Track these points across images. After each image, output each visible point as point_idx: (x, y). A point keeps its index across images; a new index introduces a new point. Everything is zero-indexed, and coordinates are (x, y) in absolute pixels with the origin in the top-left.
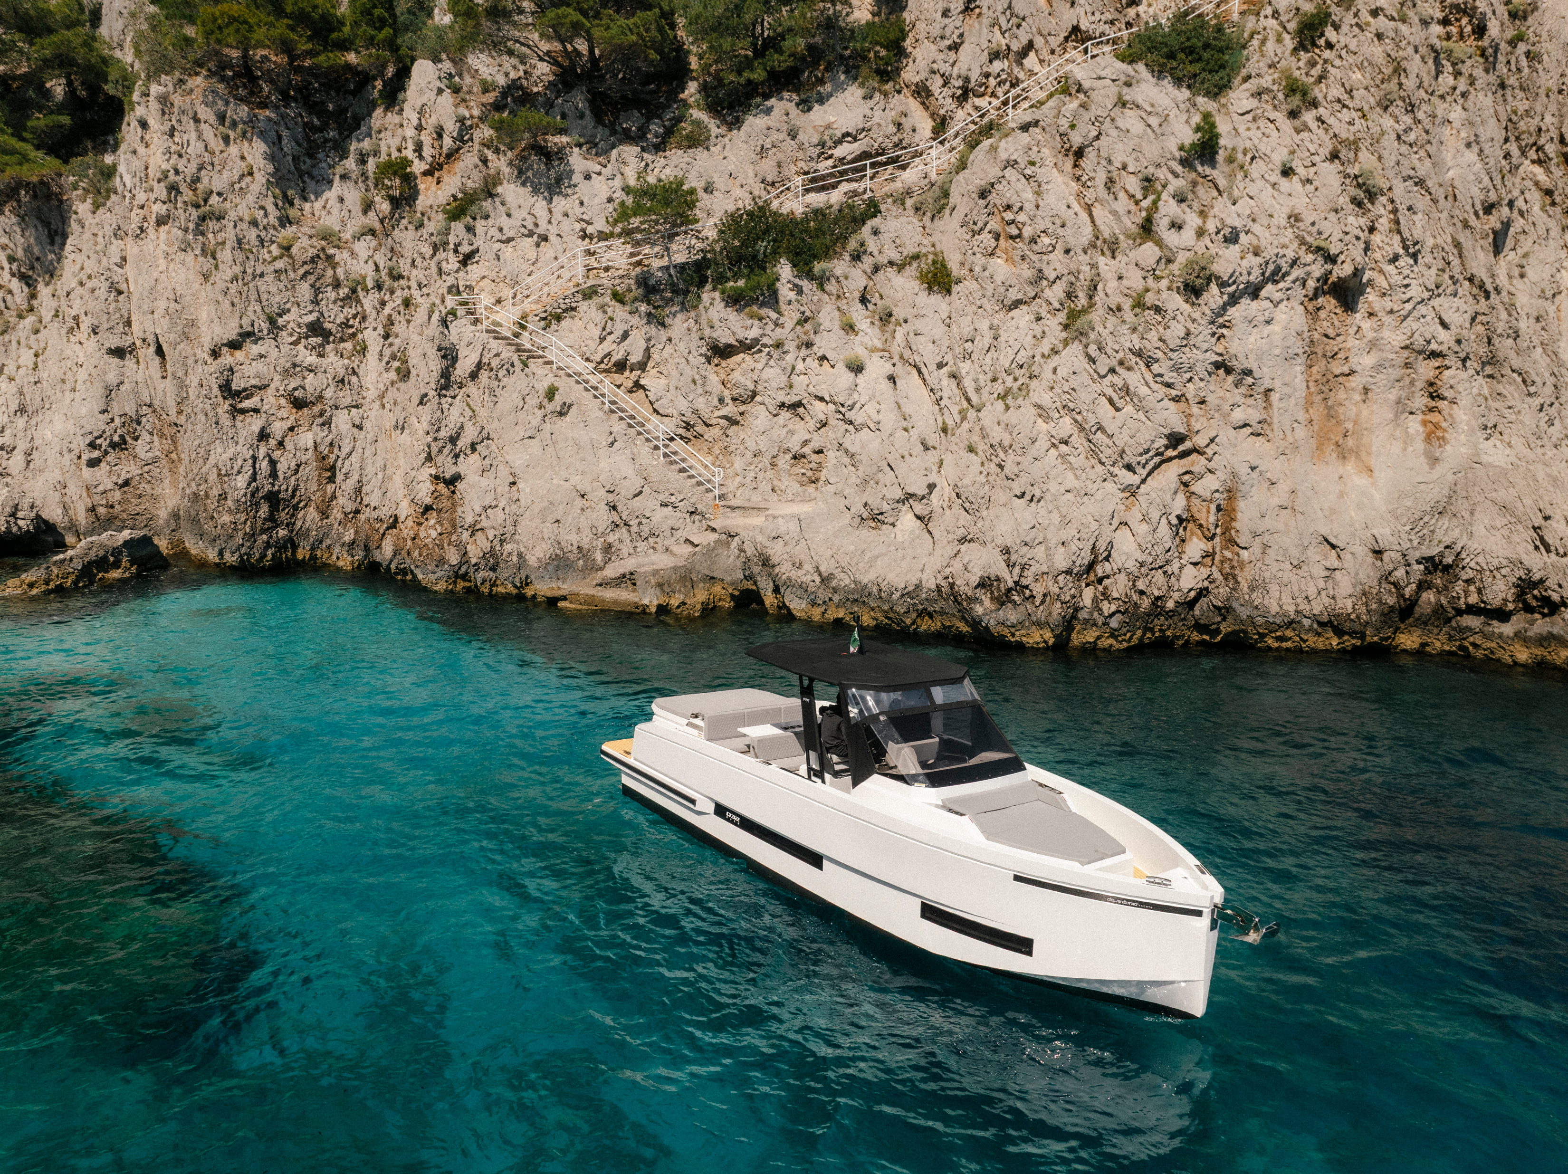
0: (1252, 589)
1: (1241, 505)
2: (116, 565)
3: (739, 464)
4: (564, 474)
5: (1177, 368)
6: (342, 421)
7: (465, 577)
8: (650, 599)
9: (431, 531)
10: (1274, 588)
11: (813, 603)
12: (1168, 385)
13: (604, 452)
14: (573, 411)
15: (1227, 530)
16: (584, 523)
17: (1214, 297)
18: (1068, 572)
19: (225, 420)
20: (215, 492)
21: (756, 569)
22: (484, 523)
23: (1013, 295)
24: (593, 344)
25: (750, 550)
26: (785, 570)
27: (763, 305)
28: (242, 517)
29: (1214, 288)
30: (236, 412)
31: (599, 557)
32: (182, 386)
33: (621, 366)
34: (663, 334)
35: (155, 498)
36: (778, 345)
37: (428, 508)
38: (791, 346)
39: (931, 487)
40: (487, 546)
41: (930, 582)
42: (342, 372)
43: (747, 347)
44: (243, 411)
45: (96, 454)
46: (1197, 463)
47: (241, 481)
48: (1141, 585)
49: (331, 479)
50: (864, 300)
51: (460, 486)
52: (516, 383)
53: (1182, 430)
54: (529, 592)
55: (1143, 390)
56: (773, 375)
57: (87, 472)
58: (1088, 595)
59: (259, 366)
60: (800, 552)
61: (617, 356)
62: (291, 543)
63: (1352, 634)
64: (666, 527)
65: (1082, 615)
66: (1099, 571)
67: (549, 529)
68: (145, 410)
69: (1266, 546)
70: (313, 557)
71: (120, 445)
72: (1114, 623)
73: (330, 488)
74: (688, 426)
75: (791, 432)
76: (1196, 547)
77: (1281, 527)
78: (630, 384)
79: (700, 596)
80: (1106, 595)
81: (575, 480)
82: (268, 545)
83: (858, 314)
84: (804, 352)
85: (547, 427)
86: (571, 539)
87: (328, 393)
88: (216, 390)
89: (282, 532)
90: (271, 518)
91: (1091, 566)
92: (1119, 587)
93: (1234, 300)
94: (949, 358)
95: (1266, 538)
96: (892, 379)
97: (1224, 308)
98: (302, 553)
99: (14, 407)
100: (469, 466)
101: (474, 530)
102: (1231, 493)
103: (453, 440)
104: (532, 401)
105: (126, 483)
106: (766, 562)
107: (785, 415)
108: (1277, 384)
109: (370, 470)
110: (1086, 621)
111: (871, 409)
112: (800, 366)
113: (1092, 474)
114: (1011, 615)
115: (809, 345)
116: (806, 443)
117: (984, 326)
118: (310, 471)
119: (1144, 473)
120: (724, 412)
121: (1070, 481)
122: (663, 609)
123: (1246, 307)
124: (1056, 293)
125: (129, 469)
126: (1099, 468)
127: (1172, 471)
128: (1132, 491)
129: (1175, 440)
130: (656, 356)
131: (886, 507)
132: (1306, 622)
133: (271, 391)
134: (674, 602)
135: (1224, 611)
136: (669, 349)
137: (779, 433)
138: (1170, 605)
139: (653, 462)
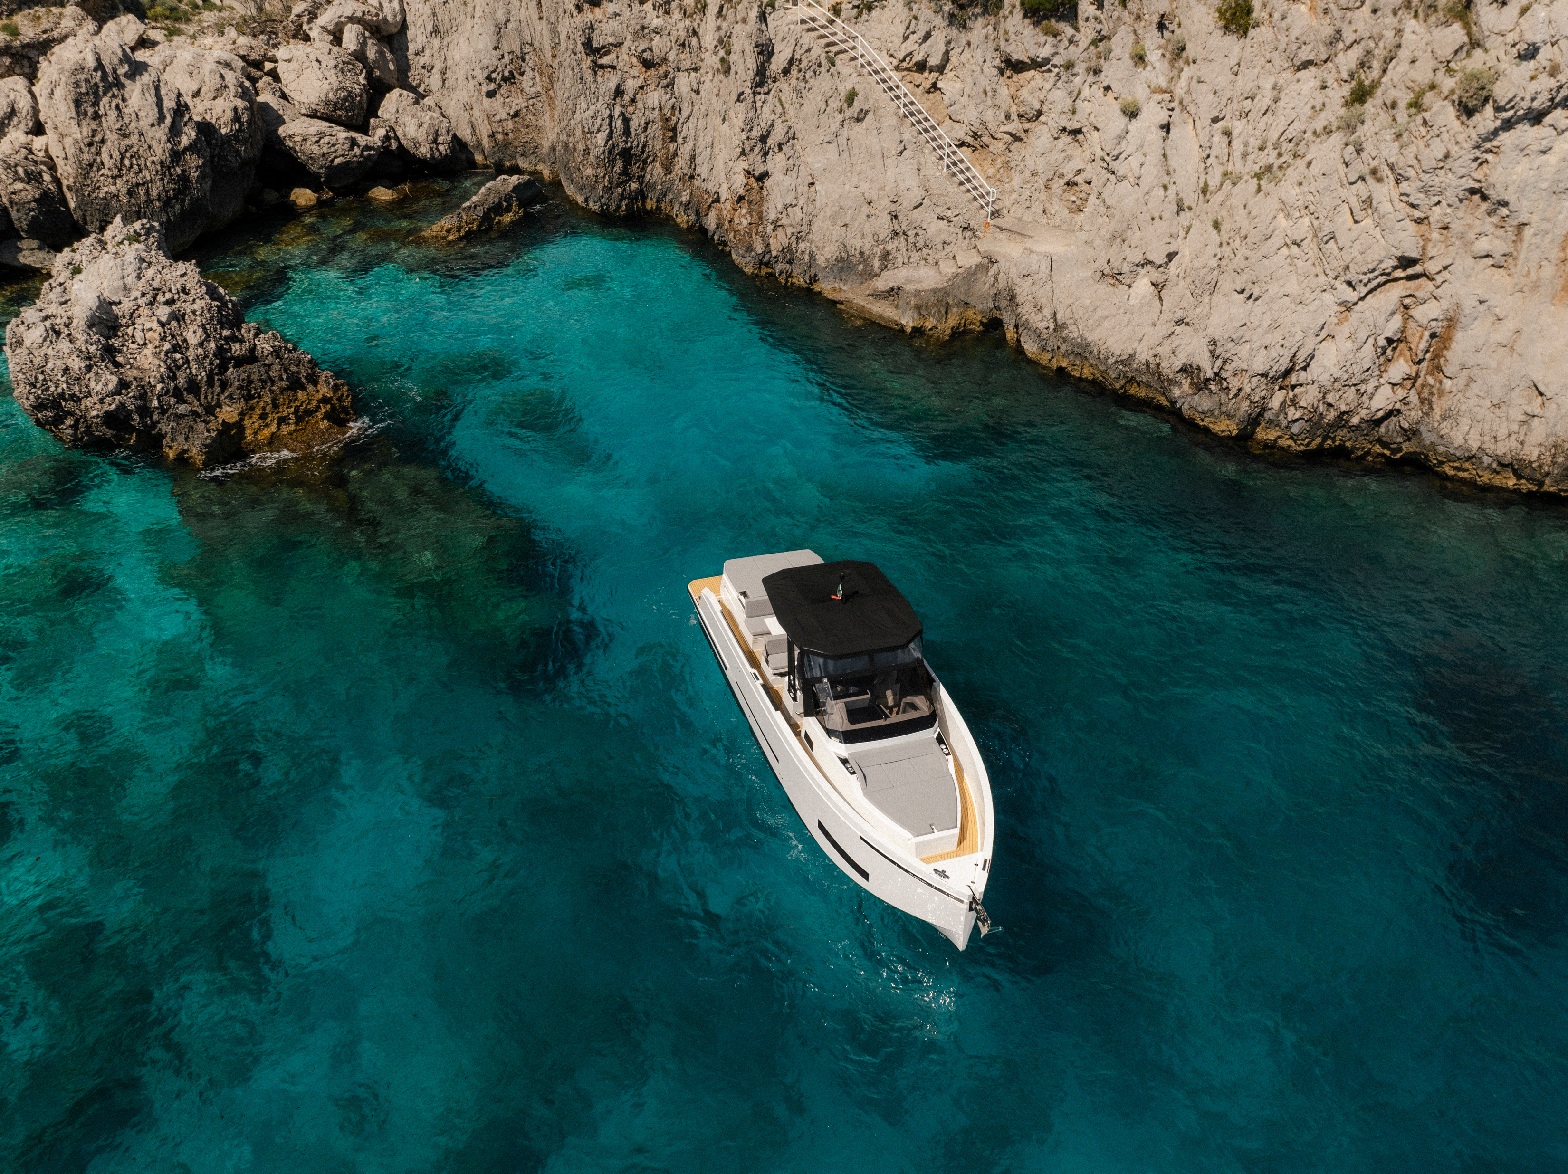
0: (1444, 418)
1: (1459, 335)
2: (508, 209)
3: (1017, 180)
4: (855, 181)
5: (1426, 190)
6: (683, 83)
7: (768, 264)
8: (908, 321)
9: (743, 221)
10: (1465, 422)
11: (1044, 349)
12: (1413, 206)
13: (891, 162)
14: (870, 116)
15: (1437, 356)
16: (868, 229)
17: (1487, 119)
18: (1264, 375)
19: (588, 75)
20: (580, 147)
21: (1004, 304)
22: (784, 221)
23: (1305, 55)
24: (897, 41)
25: (1001, 284)
26: (1027, 312)
27: (1060, 19)
28: (601, 172)
29: (1489, 109)
30: (596, 67)
31: (876, 263)
32: (554, 32)
33: (921, 67)
34: (964, 37)
35: (539, 129)
36: (1069, 66)
37: (741, 199)
38: (1080, 68)
39: (1171, 256)
40: (785, 242)
41: (1144, 355)
42: (683, 34)
43: (1036, 64)
44: (602, 67)
45: (492, 86)
46: (1424, 287)
47: (601, 139)
48: (1330, 399)
49: (673, 139)
50: (1161, 27)
51: (768, 183)
52: (822, 84)
53: (1414, 254)
54: (816, 288)
55: (1385, 207)
56: (1059, 98)
57: (486, 102)
58: (1279, 397)
59: (614, 24)
60: (1042, 294)
61: (918, 58)
62: (641, 195)
63: (1530, 480)
64: (938, 240)
65: (1268, 415)
66: (1293, 379)
67: (837, 232)
68: (527, 48)
69: (1471, 380)
70: (659, 208)
71: (509, 79)
72: (1295, 429)
73: (672, 147)
74: (975, 136)
75: (1069, 158)
76: (1400, 368)
77: (1493, 364)
78: (927, 85)
79: (953, 321)
80: (1294, 402)
81: (864, 187)
82: (622, 197)
83: (1152, 42)
84: (1091, 78)
85: (844, 133)
86: (855, 243)
87: (672, 57)
88: (580, 48)
89: (634, 186)
90: (625, 172)
91: (1288, 372)
92: (1309, 397)
93: (1508, 125)
94: (1228, 112)
95: (1475, 372)
96: (1166, 127)
97: (1495, 133)
98: (650, 204)
99: (430, 28)
100: (776, 163)
101: (776, 226)
102: (1451, 323)
103: (763, 139)
104: (834, 104)
105: (517, 114)
106: (1012, 298)
107: (1066, 139)
108: (1535, 218)
109: (701, 143)
110: (1270, 421)
111: (1134, 162)
112: (1086, 92)
113: (1314, 282)
114: (1204, 402)
115: (1097, 72)
116: (1079, 172)
117: (1267, 85)
118: (656, 129)
119: (1364, 290)
120: (1010, 127)
121: (1293, 287)
122: (918, 331)
123: (1525, 133)
124: (1347, 60)
125: (518, 102)
126: (1322, 278)
127: (1395, 293)
128: (1347, 307)
129: (1406, 262)
130: (954, 60)
131: (1125, 269)
132: (1486, 460)
133: (625, 48)
134: (929, 325)
135: (1411, 433)
136: (967, 54)
137: (1056, 157)
138: (1355, 420)
139: (936, 172)
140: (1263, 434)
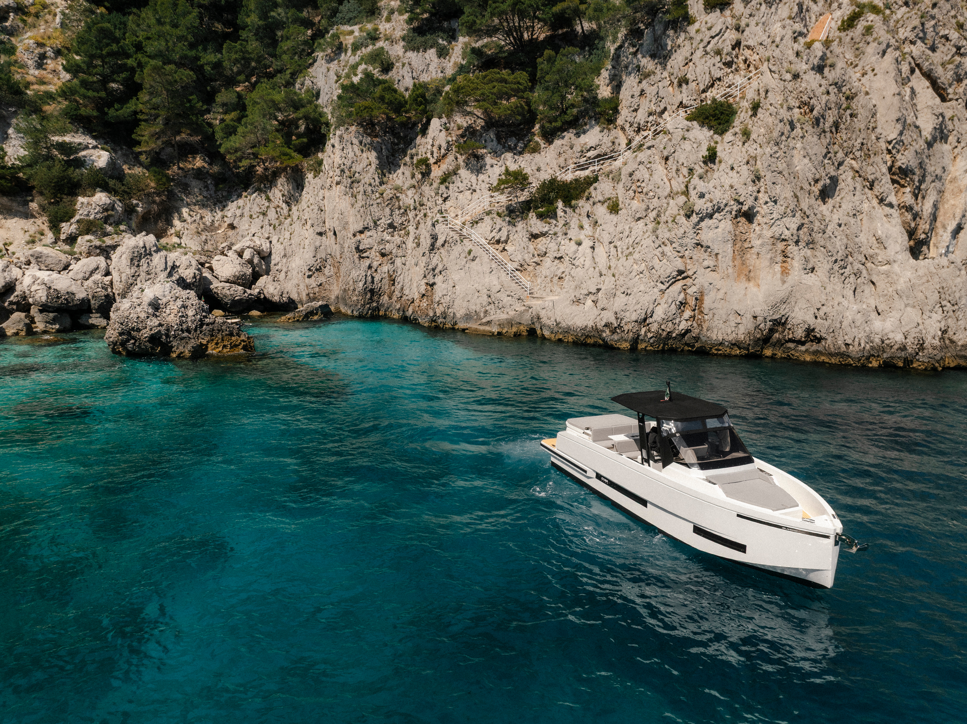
0: (708, 330)
1: (706, 298)
2: (316, 314)
3: (539, 280)
4: (472, 283)
5: (681, 245)
6: (398, 262)
7: (435, 321)
8: (495, 329)
9: (424, 303)
10: (715, 330)
11: (552, 333)
12: (679, 252)
13: (487, 275)
14: (478, 259)
15: (700, 307)
16: (478, 302)
17: (695, 218)
18: (636, 321)
19: (357, 261)
20: (352, 288)
21: (535, 320)
22: (442, 301)
23: (638, 215)
24: (488, 233)
25: (534, 313)
26: (544, 320)
27: (551, 218)
28: (360, 298)
29: (694, 214)
30: (361, 258)
31: (482, 315)
32: (342, 247)
33: (498, 242)
34: (514, 229)
35: (330, 291)
36: (555, 234)
37: (424, 295)
38: (560, 234)
39: (599, 290)
40: (443, 310)
41: (590, 324)
42: (399, 243)
43: (543, 234)
44: (363, 258)
45: (311, 273)
46: (689, 281)
47: (361, 284)
48: (663, 327)
49: (393, 284)
50: (588, 216)
51: (435, 287)
52: (458, 248)
53: (683, 269)
54: (456, 327)
55: (669, 254)
56: (553, 246)
57: (307, 280)
58: (643, 330)
59: (370, 240)
60: (550, 314)
61: (497, 238)
62: (378, 309)
63: (744, 348)
64: (508, 304)
65: (641, 338)
66: (648, 322)
67: (465, 304)
68: (328, 256)
69: (714, 314)
70: (385, 314)
71: (319, 270)
72: (651, 341)
73: (393, 288)
74: (521, 266)
75: (558, 268)
76: (688, 313)
77: (720, 306)
78: (501, 249)
79: (514, 329)
80: (649, 331)
81: (476, 285)
82: (369, 309)
83: (586, 222)
84: (564, 237)
85: (467, 265)
86: (473, 308)
87: (394, 251)
88: (354, 250)
89: (375, 304)
90: (371, 299)
91: (645, 320)
92: (654, 327)
93: (702, 219)
94: (615, 240)
95: (714, 311)
96: (593, 248)
97: (699, 222)
98: (381, 313)
99: (282, 254)
100: (439, 279)
101: (439, 303)
102: (702, 293)
103: (434, 270)
104: (463, 255)
105: (321, 285)
106: (539, 318)
107: (557, 261)
108: (720, 251)
109: (406, 281)
110: (642, 340)
111: (582, 260)
112: (563, 242)
113: (649, 285)
114: (616, 337)
115: (566, 234)
116: (563, 272)
117: (627, 228)
118: (386, 281)
119: (668, 285)
120: (535, 260)
121: (642, 288)
122: (499, 334)
123: (707, 222)
124: (653, 214)
125: (322, 279)
126: (652, 283)
127: (680, 284)
128: (663, 292)
129: (680, 272)
130: (511, 238)
131: (581, 297)
132: (726, 343)
133: (373, 250)
134: (504, 331)
135: (697, 339)
136: (516, 236)
137: (553, 269)
138: (674, 335)
139: (506, 279)
140: (641, 346)
